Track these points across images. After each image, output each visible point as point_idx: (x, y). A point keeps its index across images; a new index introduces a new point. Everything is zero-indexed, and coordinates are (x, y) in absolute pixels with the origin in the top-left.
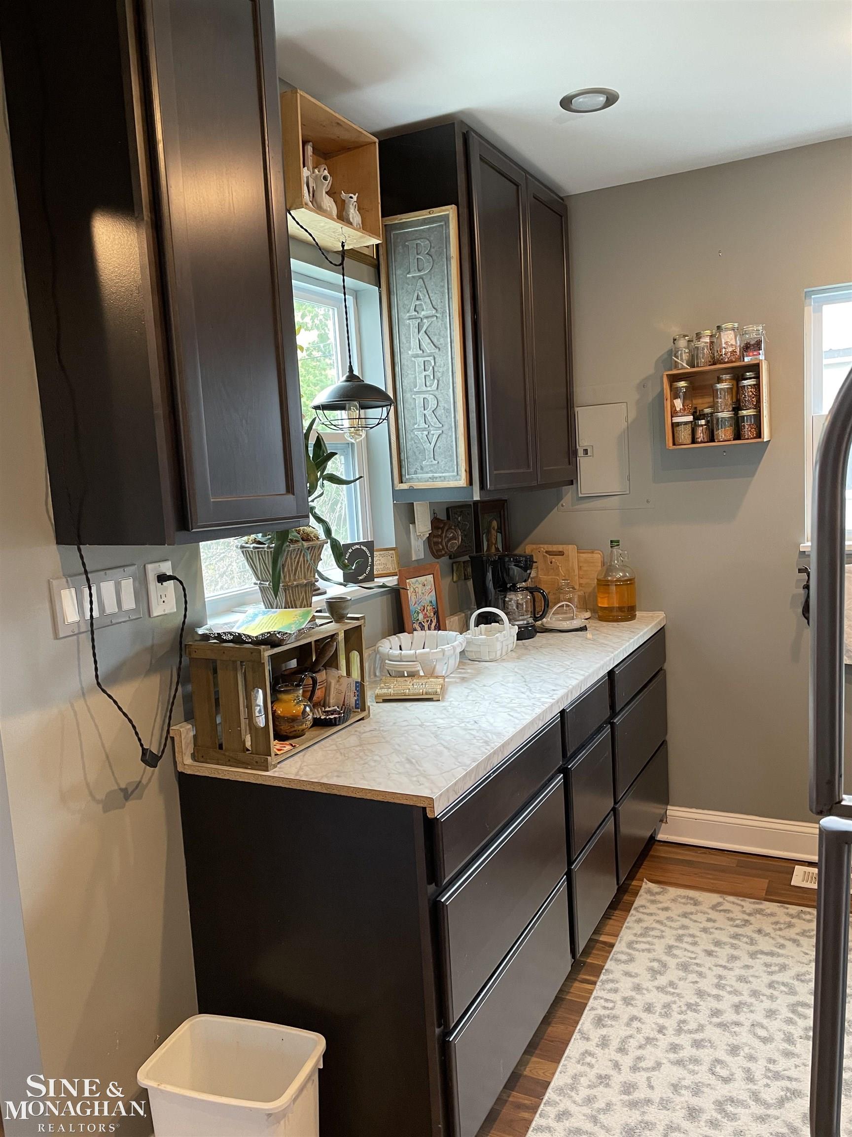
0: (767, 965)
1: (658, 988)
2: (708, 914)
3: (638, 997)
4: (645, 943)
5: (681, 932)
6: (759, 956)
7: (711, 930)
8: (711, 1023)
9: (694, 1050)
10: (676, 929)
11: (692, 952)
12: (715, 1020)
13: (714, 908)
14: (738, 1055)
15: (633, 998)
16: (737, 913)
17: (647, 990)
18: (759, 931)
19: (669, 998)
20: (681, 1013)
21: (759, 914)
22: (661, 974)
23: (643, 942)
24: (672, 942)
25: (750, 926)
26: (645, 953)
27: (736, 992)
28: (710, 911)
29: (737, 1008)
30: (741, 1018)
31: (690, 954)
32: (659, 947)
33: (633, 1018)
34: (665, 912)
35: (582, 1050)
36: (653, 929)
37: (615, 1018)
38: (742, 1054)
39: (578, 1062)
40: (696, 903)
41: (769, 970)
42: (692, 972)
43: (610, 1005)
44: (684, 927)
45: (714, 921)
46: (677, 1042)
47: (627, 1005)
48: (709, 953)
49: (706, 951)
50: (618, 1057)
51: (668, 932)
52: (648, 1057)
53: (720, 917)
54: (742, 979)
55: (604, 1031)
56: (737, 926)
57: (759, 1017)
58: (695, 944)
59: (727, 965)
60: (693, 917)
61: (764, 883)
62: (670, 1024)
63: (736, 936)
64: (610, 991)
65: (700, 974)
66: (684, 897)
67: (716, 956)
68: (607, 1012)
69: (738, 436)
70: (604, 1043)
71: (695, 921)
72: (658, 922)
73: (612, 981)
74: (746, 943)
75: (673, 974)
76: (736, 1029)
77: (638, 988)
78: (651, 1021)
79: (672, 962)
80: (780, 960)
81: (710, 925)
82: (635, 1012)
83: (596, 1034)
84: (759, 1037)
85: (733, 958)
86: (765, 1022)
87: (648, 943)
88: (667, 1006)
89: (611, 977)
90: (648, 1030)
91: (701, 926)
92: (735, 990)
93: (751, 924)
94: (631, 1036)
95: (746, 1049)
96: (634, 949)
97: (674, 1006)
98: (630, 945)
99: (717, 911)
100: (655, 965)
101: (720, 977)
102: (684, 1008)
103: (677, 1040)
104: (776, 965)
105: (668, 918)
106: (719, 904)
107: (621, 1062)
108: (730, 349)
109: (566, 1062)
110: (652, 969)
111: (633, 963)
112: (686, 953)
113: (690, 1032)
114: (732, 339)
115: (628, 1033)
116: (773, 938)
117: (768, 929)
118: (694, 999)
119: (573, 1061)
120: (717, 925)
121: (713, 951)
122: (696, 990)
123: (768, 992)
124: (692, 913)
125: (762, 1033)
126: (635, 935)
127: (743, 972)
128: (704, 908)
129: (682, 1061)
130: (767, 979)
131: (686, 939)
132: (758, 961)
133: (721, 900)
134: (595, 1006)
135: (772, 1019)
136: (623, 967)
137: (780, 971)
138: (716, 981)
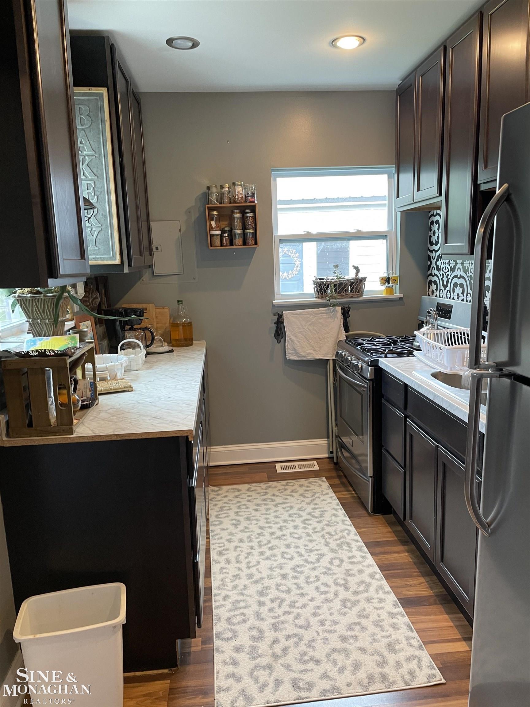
0: (284, 508)
1: (241, 531)
2: (247, 494)
3: (233, 538)
4: (224, 514)
5: (238, 504)
6: (278, 505)
7: (252, 500)
8: (272, 538)
9: (271, 551)
10: (236, 504)
11: (248, 512)
12: (273, 537)
13: (248, 490)
14: (291, 548)
15: (231, 539)
16: (259, 490)
17: (236, 533)
18: (274, 495)
19: (248, 534)
20: (257, 538)
21: (270, 488)
22: (239, 525)
23: (222, 514)
24: (237, 510)
25: (269, 494)
26: (226, 518)
27: (277, 523)
28: (247, 492)
29: (281, 529)
30: (284, 532)
31: (247, 513)
32: (232, 514)
33: (236, 547)
34: (226, 498)
35: (219, 568)
36: (224, 507)
37: (227, 549)
38: (292, 546)
39: (220, 573)
40: (239, 490)
41: (286, 510)
42: (253, 520)
43: (222, 545)
44: (239, 502)
45: (251, 496)
46: (262, 551)
47: (230, 543)
48: (256, 510)
49: (254, 510)
50: (238, 565)
51: (232, 506)
52: (252, 561)
53: (253, 493)
54: (276, 517)
55: (225, 557)
56: (262, 495)
57: (292, 530)
58: (248, 508)
59: (267, 513)
60: (241, 497)
61: (265, 475)
62: (255, 544)
63: (264, 500)
64: (218, 539)
65: (257, 520)
66: (232, 489)
67: (260, 511)
68: (222, 548)
69: (245, 243)
70: (228, 561)
71: (242, 498)
72: (225, 503)
73: (217, 534)
74: (270, 501)
75: (244, 524)
76: (285, 537)
77: (231, 534)
78: (245, 546)
79: (241, 519)
80: (288, 505)
81: (250, 498)
82: (235, 544)
83: (222, 559)
84: (296, 538)
85: (268, 509)
86: (295, 531)
87: (225, 513)
88: (249, 537)
89: (215, 533)
90: (246, 550)
91: (246, 499)
92: (276, 522)
93: (268, 493)
94: (239, 555)
95: (293, 544)
96: (220, 518)
97: (252, 536)
98: (217, 516)
99: (250, 491)
100: (234, 522)
101: (266, 519)
102: (257, 536)
103: (262, 550)
104: (288, 507)
105: (229, 500)
106: (250, 488)
107: (240, 566)
108: (241, 196)
109: (214, 576)
110: (233, 524)
111: (223, 524)
112: (246, 513)
113: (265, 545)
114: (241, 191)
115: (237, 554)
116: (281, 497)
117: (277, 493)
118: (260, 531)
119: (218, 573)
120: (253, 497)
121: (257, 509)
122: (259, 527)
123: (290, 519)
124: (239, 495)
125: (297, 536)
126: (217, 511)
127: (275, 514)
128: (244, 491)
129: (268, 557)
130: (287, 514)
131: (242, 507)
132: (279, 508)
133: (250, 486)
134: (215, 547)
135: (298, 529)
136: (218, 527)
137: (291, 509)
138: (266, 521)
